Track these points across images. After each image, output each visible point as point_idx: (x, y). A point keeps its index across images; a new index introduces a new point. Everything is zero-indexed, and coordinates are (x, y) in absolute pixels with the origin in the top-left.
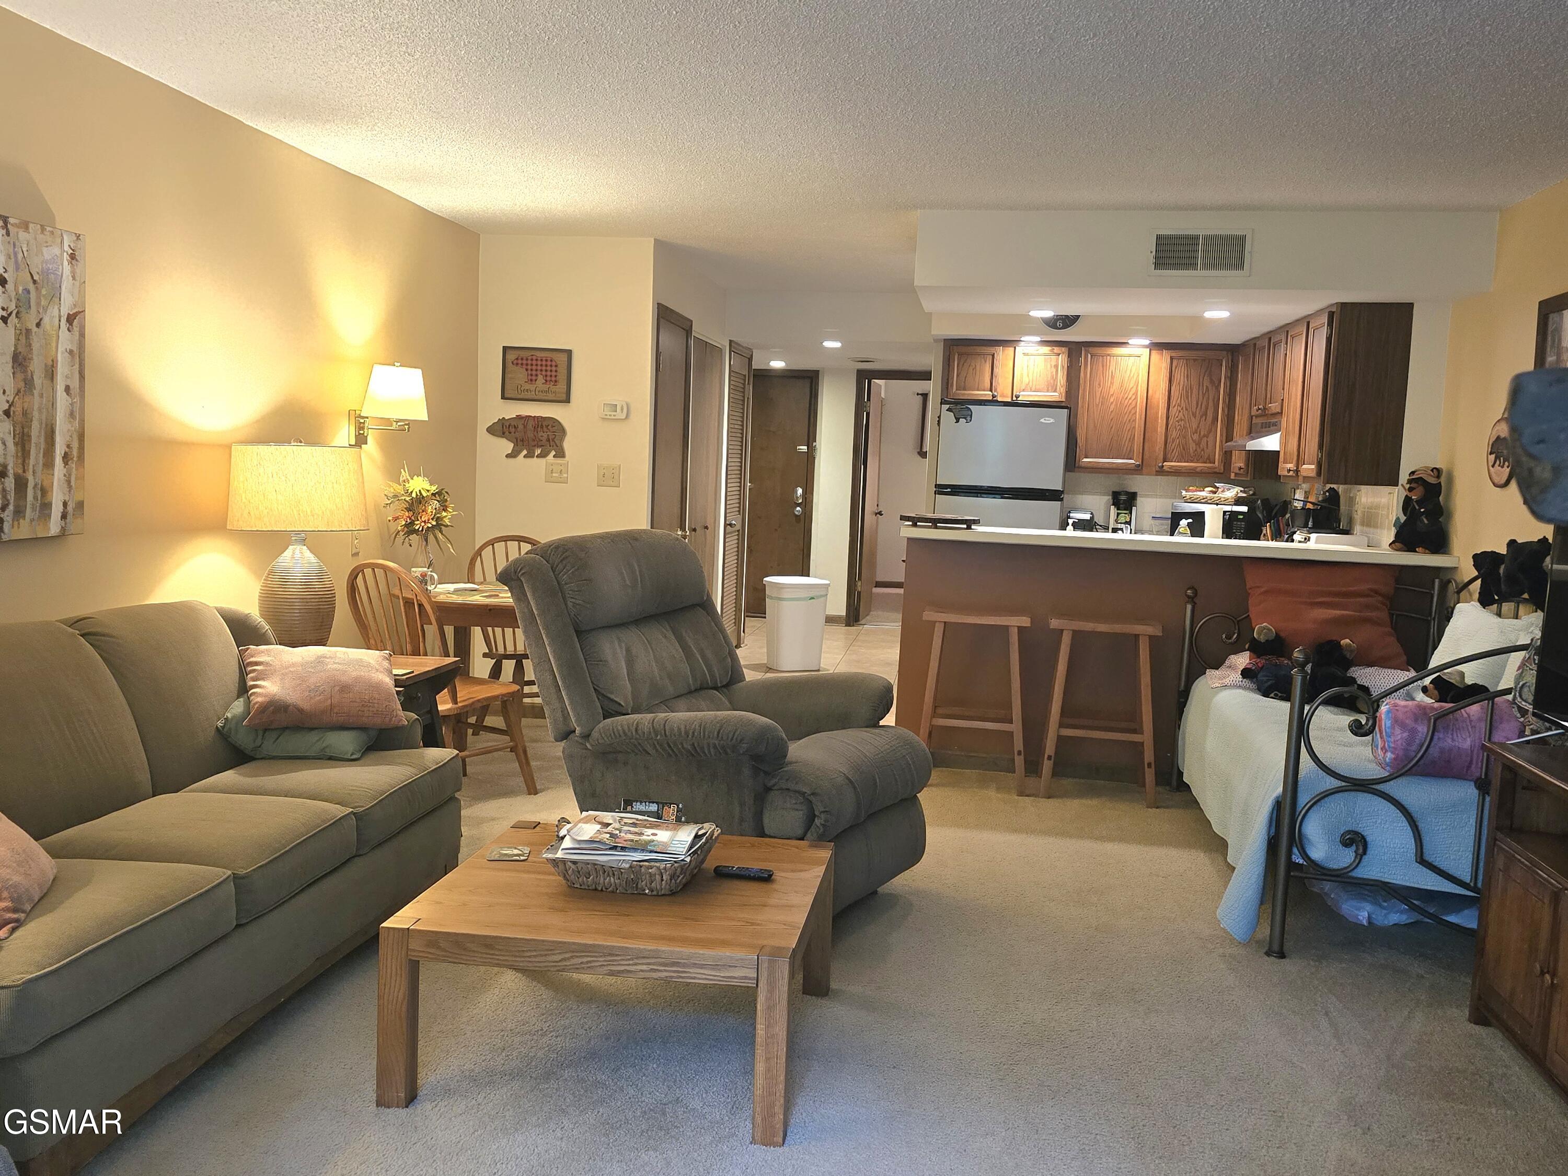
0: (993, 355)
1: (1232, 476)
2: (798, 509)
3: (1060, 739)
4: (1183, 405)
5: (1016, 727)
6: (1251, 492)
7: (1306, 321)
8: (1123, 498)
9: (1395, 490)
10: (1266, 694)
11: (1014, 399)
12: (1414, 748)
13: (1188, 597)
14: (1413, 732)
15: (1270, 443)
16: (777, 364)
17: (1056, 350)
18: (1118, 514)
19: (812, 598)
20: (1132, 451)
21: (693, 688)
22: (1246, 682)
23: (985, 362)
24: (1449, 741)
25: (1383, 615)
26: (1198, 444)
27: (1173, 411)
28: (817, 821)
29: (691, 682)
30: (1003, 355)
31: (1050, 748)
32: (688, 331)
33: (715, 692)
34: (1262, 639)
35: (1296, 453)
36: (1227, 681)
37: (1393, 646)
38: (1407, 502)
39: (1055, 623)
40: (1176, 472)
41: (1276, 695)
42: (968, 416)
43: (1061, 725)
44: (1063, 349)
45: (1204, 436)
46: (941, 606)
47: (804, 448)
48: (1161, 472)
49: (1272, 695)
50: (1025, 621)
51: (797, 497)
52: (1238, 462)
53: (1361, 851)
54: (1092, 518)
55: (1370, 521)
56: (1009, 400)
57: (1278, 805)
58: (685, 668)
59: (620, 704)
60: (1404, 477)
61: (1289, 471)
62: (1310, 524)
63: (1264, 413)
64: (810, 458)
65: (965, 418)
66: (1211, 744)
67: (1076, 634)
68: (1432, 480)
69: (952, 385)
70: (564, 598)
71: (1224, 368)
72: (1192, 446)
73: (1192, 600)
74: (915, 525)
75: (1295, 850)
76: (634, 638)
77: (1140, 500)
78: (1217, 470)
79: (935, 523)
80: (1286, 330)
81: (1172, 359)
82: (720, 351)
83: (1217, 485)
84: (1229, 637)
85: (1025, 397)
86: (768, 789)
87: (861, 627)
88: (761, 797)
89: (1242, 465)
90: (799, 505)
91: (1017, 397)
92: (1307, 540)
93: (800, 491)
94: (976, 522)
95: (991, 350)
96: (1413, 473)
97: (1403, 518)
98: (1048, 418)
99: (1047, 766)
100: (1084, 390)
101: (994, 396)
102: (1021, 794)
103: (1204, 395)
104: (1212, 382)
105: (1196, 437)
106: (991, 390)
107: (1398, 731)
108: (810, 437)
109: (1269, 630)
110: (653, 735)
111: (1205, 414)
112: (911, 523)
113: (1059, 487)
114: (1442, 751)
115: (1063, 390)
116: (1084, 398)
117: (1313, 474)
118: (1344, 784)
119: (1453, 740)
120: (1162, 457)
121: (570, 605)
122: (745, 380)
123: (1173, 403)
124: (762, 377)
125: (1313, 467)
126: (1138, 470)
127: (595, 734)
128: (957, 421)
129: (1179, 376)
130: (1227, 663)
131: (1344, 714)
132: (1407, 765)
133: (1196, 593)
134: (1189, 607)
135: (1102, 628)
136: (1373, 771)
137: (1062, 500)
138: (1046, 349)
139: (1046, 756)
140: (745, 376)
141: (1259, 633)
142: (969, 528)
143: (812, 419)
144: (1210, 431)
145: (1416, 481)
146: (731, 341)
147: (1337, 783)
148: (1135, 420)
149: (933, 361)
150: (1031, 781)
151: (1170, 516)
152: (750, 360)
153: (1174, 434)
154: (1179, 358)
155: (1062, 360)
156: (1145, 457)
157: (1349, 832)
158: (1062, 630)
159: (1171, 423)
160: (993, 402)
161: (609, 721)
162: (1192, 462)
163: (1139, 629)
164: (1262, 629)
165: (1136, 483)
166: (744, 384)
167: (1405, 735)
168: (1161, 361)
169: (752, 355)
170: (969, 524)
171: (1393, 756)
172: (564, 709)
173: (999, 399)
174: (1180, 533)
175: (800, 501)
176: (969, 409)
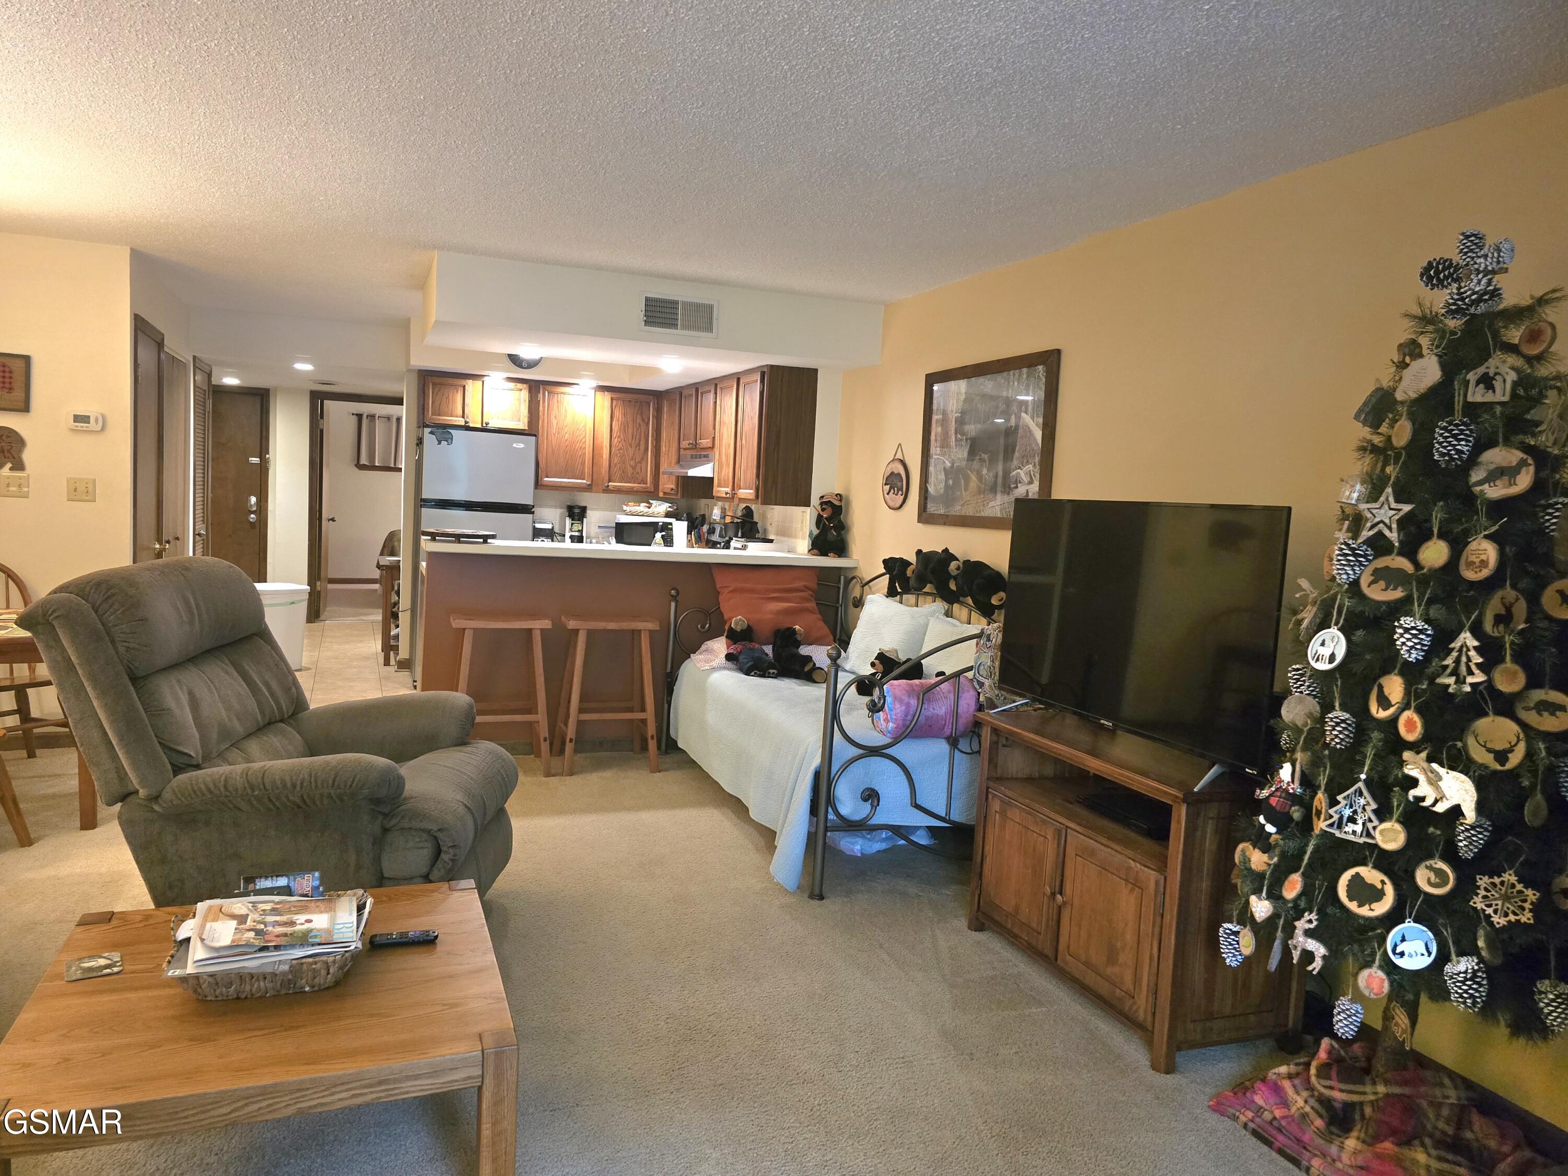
0: (464, 387)
1: (661, 494)
2: (252, 516)
3: (580, 724)
4: (622, 436)
5: (541, 717)
6: (675, 508)
7: (737, 378)
8: (577, 511)
9: (808, 510)
10: (747, 673)
11: (484, 425)
12: (909, 718)
13: (672, 596)
14: (908, 705)
15: (703, 471)
16: (231, 381)
17: (519, 386)
18: (572, 524)
19: (293, 603)
20: (583, 473)
21: (261, 725)
22: (729, 664)
23: (457, 392)
24: (931, 710)
25: (812, 605)
26: (634, 468)
27: (615, 441)
28: (444, 856)
29: (260, 719)
30: (472, 387)
31: (571, 732)
32: (160, 345)
33: (283, 725)
34: (739, 629)
35: (731, 480)
36: (714, 664)
37: (825, 630)
38: (819, 519)
39: (572, 624)
40: (618, 491)
41: (755, 673)
42: (449, 439)
43: (581, 711)
44: (525, 385)
45: (639, 462)
46: (469, 614)
47: (255, 460)
48: (607, 490)
49: (753, 674)
50: (546, 624)
51: (251, 506)
52: (668, 484)
53: (876, 804)
54: (553, 528)
55: (786, 532)
56: (479, 426)
57: (817, 775)
58: (252, 704)
59: (190, 756)
60: (815, 500)
61: (727, 493)
62: (740, 534)
63: (695, 446)
64: (263, 469)
65: (446, 441)
67: (590, 633)
68: (837, 503)
69: (428, 411)
70: (113, 642)
71: (651, 409)
72: (630, 470)
73: (674, 598)
74: (434, 539)
75: (830, 810)
76: (193, 678)
77: (589, 512)
78: (649, 490)
79: (458, 538)
80: (716, 384)
81: (612, 399)
82: (184, 365)
83: (651, 501)
84: (703, 627)
85: (493, 424)
86: (385, 830)
87: (322, 623)
88: (380, 840)
89: (673, 486)
90: (253, 512)
91: (487, 424)
92: (744, 548)
93: (253, 500)
94: (493, 537)
95: (463, 382)
96: (822, 497)
97: (816, 532)
98: (519, 444)
99: (569, 747)
100: (543, 421)
101: (466, 422)
102: (548, 775)
103: (637, 430)
104: (643, 420)
105: (632, 463)
106: (463, 417)
107: (898, 706)
108: (263, 449)
109: (744, 621)
110: (249, 791)
111: (639, 445)
112: (430, 538)
113: (529, 502)
114: (927, 718)
115: (526, 420)
116: (543, 428)
117: (752, 497)
118: (864, 752)
119: (934, 709)
120: (607, 478)
121: (122, 649)
122: (205, 395)
123: (614, 435)
124: (220, 392)
125: (752, 491)
126: (588, 488)
127: (167, 794)
128: (440, 443)
129: (617, 413)
130: (703, 647)
132: (904, 732)
133: (678, 593)
134: (673, 604)
135: (612, 626)
136: (878, 740)
137: (533, 513)
138: (512, 385)
139: (568, 740)
140: (205, 391)
141: (736, 624)
142: (485, 542)
143: (264, 434)
144: (642, 459)
145: (825, 503)
146: (194, 357)
147: (861, 751)
148: (585, 448)
149: (407, 389)
150: (556, 762)
151: (614, 525)
152: (210, 375)
153: (616, 460)
154: (617, 399)
155: (524, 395)
156: (595, 477)
157: (868, 789)
158: (578, 630)
159: (613, 450)
160: (467, 428)
161: (182, 777)
162: (630, 482)
163: (640, 625)
164: (737, 621)
165: (584, 499)
166: (205, 399)
167: (903, 708)
168: (604, 400)
169: (211, 371)
170: (485, 538)
171: (895, 726)
172: (120, 770)
173: (471, 425)
174: (656, 543)
175: (254, 509)
176: (450, 433)
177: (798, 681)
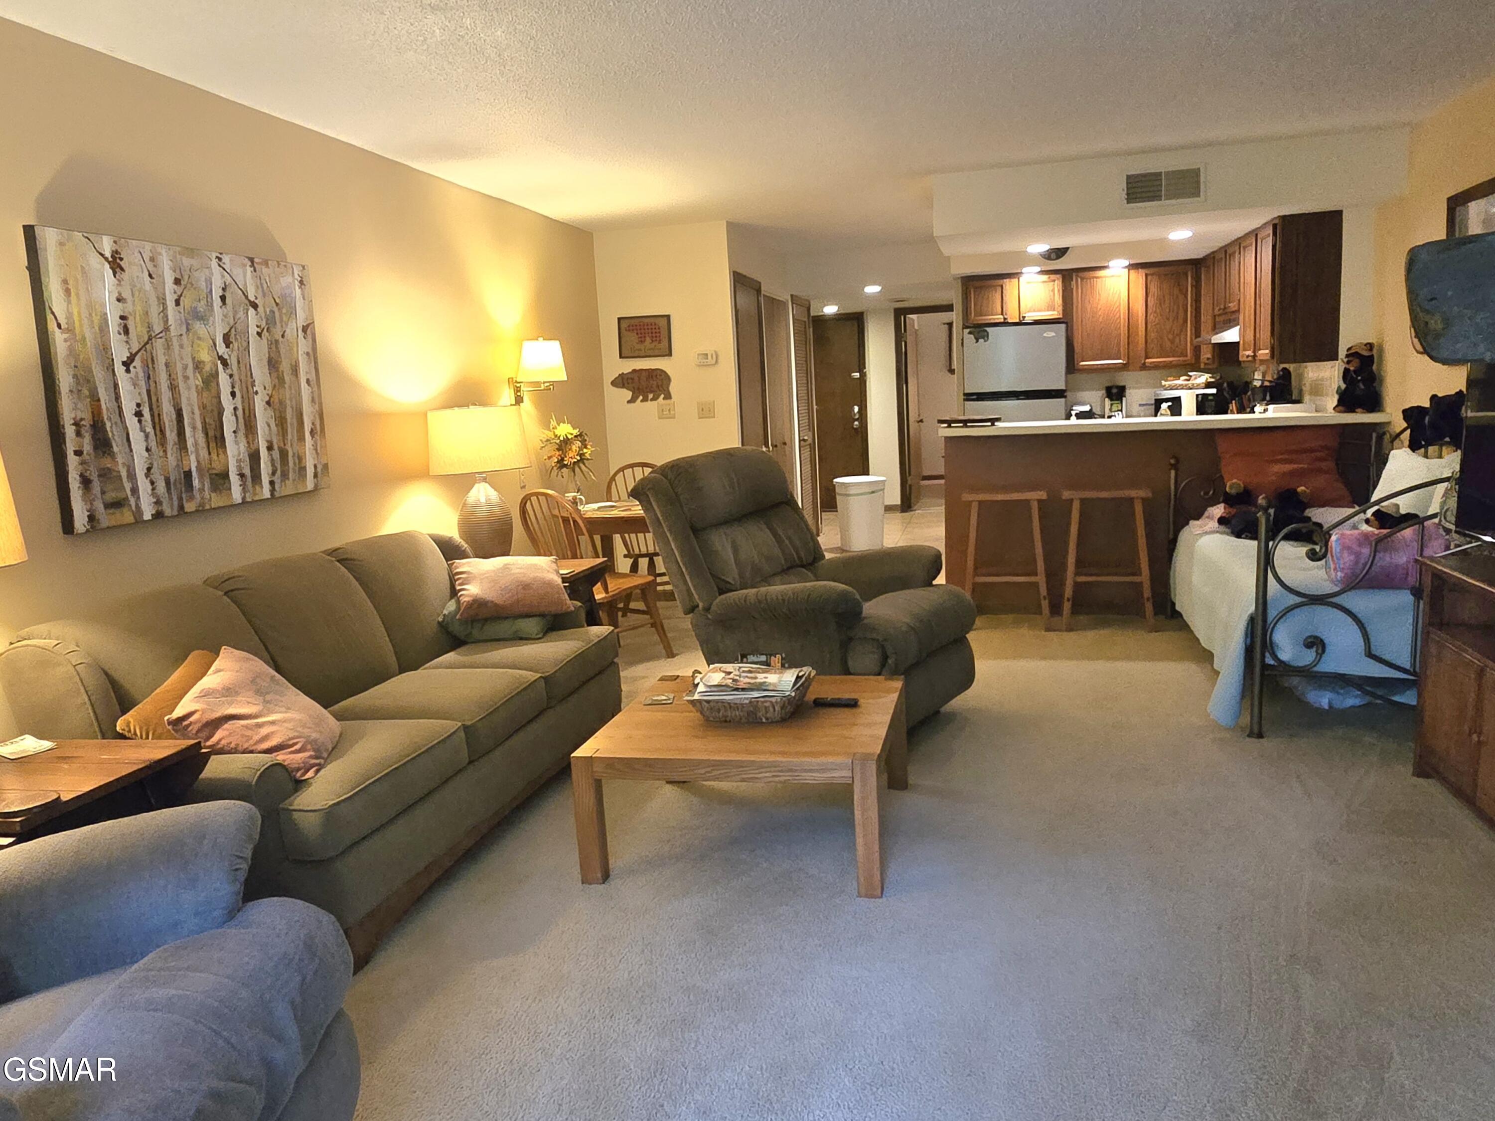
0: (1002, 286)
1: (1202, 366)
2: (856, 423)
3: (1077, 585)
4: (1158, 311)
5: (1041, 579)
6: (1218, 377)
7: (1255, 234)
8: (1115, 391)
10: (1238, 536)
11: (1021, 319)
12: (1360, 566)
13: (1171, 465)
14: (1358, 555)
15: (1231, 335)
16: (830, 310)
17: (1053, 277)
18: (1112, 405)
19: (873, 492)
20: (1119, 352)
21: (785, 567)
22: (1223, 528)
23: (996, 291)
24: (1388, 559)
25: (1330, 464)
26: (1172, 342)
27: (1151, 317)
28: (890, 661)
29: (783, 562)
30: (1010, 286)
31: (1068, 592)
32: (759, 291)
33: (804, 570)
34: (1233, 492)
35: (1253, 342)
36: (1207, 528)
37: (1340, 489)
38: (1346, 374)
39: (1066, 494)
40: (1156, 367)
41: (1247, 536)
42: (986, 336)
43: (1077, 574)
44: (1058, 276)
45: (1177, 335)
46: (973, 489)
47: (857, 375)
48: (1144, 367)
49: (1243, 536)
50: (1042, 495)
51: (855, 415)
52: (1206, 354)
53: (1320, 651)
54: (1091, 410)
55: (1317, 390)
56: (1018, 321)
57: (1252, 620)
58: (777, 551)
59: (730, 583)
60: (1342, 353)
61: (1248, 356)
62: (1268, 398)
63: (1225, 311)
64: (863, 381)
65: (983, 338)
66: (1197, 578)
67: (1083, 501)
68: (1366, 353)
69: (971, 313)
70: (681, 506)
71: (1190, 279)
72: (1168, 344)
73: (1175, 467)
74: (949, 426)
75: (1267, 655)
76: (739, 533)
77: (1128, 392)
78: (1189, 362)
79: (965, 423)
80: (1239, 244)
81: (1146, 275)
82: (783, 304)
83: (1190, 374)
84: (1206, 493)
85: (1030, 317)
86: (850, 639)
87: (912, 513)
88: (846, 645)
89: (1209, 356)
90: (857, 420)
91: (1024, 317)
92: (1265, 411)
93: (856, 409)
94: (998, 420)
95: (1000, 282)
96: (1349, 349)
97: (1343, 386)
98: (1050, 333)
99: (1067, 606)
100: (1077, 307)
101: (1005, 319)
102: (1048, 629)
103: (1175, 302)
104: (1181, 291)
105: (1170, 336)
106: (1002, 314)
107: (1346, 554)
108: (861, 366)
109: (1239, 484)
110: (757, 604)
111: (1177, 317)
112: (946, 425)
113: (1061, 386)
114: (1382, 567)
115: (1060, 309)
116: (1077, 312)
117: (1268, 357)
118: (1304, 600)
119: (1391, 558)
120: (1144, 355)
121: (686, 510)
122: (805, 325)
123: (1150, 311)
124: (819, 322)
125: (1267, 351)
126: (1124, 367)
127: (714, 608)
128: (977, 341)
129: (1153, 289)
130: (1206, 514)
131: (1302, 546)
132: (1354, 580)
133: (1178, 461)
134: (1173, 473)
135: (1104, 494)
136: (1329, 588)
137: (1065, 397)
138: (1045, 277)
139: (1066, 598)
140: (805, 322)
141: (1231, 487)
142: (993, 425)
143: (861, 351)
144: (1181, 331)
145: (1352, 355)
146: (792, 296)
147: (1299, 600)
148: (1120, 328)
149: (954, 296)
150: (1056, 619)
151: (1153, 402)
152: (809, 309)
153: (1153, 335)
154: (1152, 275)
155: (1058, 285)
156: (1131, 356)
157: (1310, 637)
158: (1072, 500)
159: (1149, 327)
160: (1005, 324)
161: (723, 597)
162: (1169, 357)
163: (1133, 493)
164: (1233, 485)
165: (1124, 379)
166: (805, 328)
167: (1352, 557)
168: (1139, 278)
169: (810, 305)
170: (993, 421)
171: (1343, 575)
172: (689, 590)
173: (1010, 321)
174: (1161, 414)
175: (857, 417)
176: (986, 331)
177: (1295, 544)
